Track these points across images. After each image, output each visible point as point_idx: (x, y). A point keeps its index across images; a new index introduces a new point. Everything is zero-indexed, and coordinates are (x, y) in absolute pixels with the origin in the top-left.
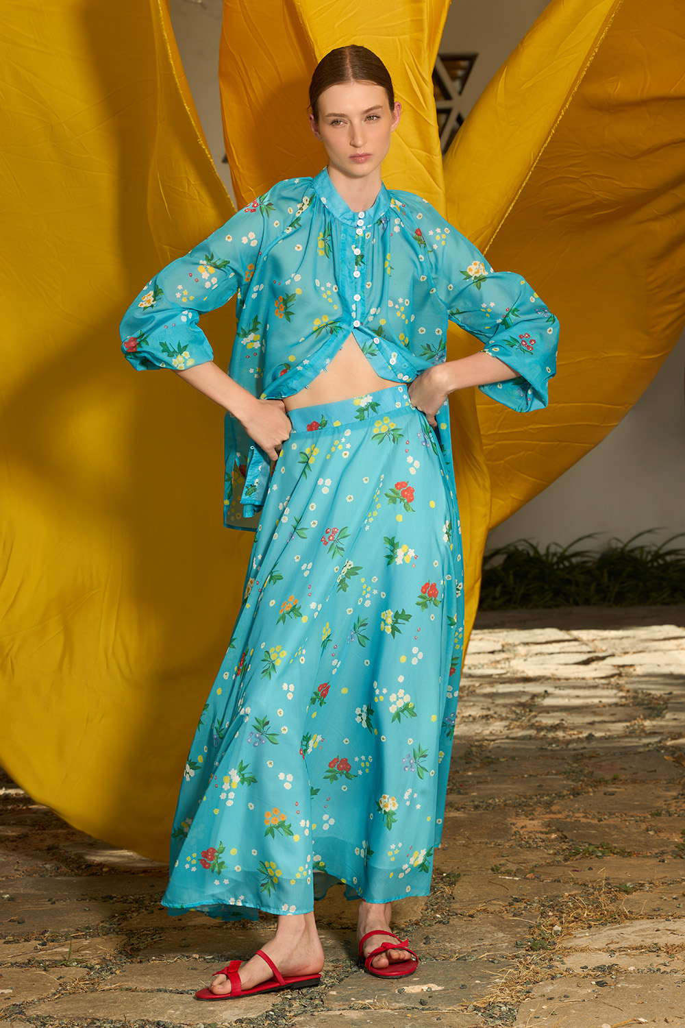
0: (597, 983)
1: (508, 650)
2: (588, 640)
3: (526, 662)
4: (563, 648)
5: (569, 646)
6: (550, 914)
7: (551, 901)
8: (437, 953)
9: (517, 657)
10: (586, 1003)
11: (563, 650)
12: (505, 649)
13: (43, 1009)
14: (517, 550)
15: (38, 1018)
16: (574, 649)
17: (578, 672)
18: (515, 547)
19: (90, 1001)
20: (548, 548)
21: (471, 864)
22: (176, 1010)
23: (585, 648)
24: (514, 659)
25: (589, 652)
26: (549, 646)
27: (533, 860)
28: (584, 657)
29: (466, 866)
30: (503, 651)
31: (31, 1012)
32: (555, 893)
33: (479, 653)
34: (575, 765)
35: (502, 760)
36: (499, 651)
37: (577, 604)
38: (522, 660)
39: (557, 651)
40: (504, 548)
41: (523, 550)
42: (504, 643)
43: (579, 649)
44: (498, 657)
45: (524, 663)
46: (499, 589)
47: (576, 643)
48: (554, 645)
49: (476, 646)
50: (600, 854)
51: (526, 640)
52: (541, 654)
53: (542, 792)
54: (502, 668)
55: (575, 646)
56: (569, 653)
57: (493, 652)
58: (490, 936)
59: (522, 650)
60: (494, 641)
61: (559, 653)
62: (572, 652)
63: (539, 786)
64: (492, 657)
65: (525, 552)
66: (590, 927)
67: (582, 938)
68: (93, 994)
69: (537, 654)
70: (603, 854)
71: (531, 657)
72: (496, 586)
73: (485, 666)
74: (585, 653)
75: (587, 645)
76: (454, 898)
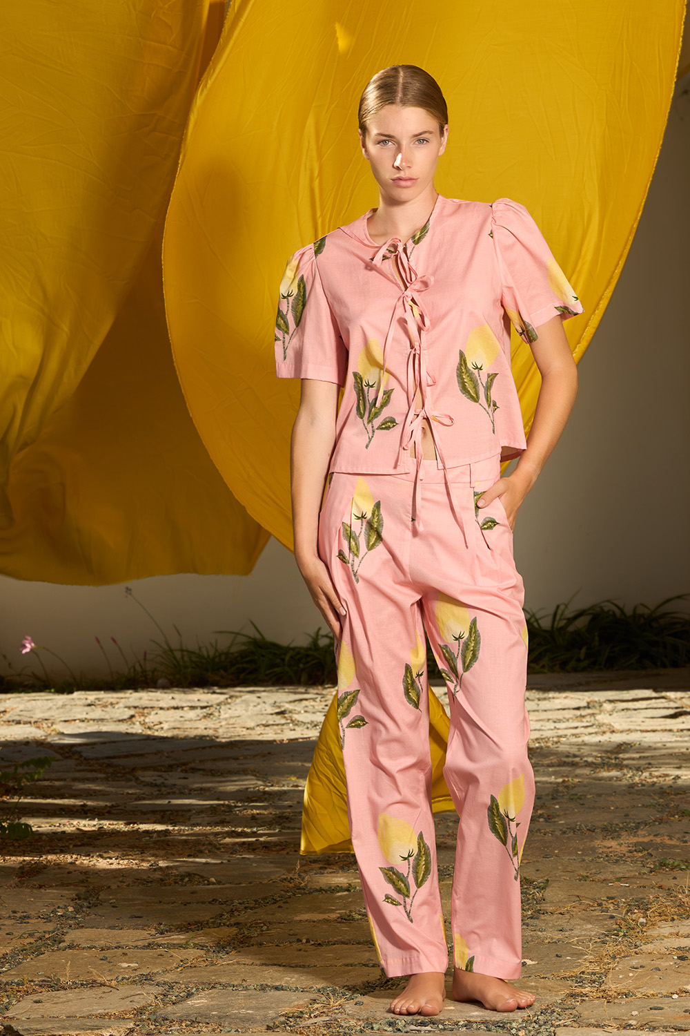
0: (679, 958)
1: (594, 706)
2: (676, 698)
3: (612, 716)
4: (650, 704)
5: (656, 703)
6: (636, 911)
7: (637, 902)
8: (530, 939)
9: (603, 713)
10: (668, 971)
11: (649, 706)
12: (590, 706)
13: (168, 978)
14: (603, 610)
15: (165, 983)
16: (662, 706)
17: (666, 725)
18: (601, 607)
19: (211, 972)
20: (635, 609)
21: (560, 876)
22: (292, 978)
23: (672, 705)
24: (600, 714)
25: (677, 708)
26: (635, 703)
27: (619, 872)
28: (672, 712)
29: (556, 877)
30: (588, 707)
31: (159, 979)
32: (641, 896)
33: (564, 709)
34: (661, 800)
35: (589, 797)
36: (585, 707)
37: (664, 666)
38: (608, 715)
39: (644, 706)
40: (590, 609)
41: (609, 611)
42: (589, 700)
43: (666, 705)
44: (583, 712)
45: (609, 717)
46: (583, 651)
47: (663, 700)
48: (641, 702)
49: (560, 703)
50: (684, 867)
51: (611, 698)
52: (628, 709)
53: (628, 820)
54: (587, 721)
55: (662, 703)
56: (656, 708)
57: (578, 709)
58: (579, 927)
59: (608, 706)
60: (579, 699)
61: (646, 709)
62: (660, 708)
63: (625, 816)
64: (578, 713)
65: (611, 613)
66: (673, 920)
67: (665, 929)
68: (213, 967)
69: (623, 710)
70: (687, 867)
71: (617, 712)
72: (580, 648)
73: (570, 721)
74: (672, 708)
75: (675, 702)
76: (544, 900)
